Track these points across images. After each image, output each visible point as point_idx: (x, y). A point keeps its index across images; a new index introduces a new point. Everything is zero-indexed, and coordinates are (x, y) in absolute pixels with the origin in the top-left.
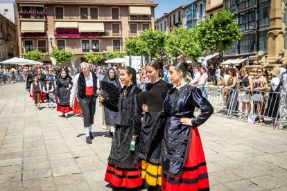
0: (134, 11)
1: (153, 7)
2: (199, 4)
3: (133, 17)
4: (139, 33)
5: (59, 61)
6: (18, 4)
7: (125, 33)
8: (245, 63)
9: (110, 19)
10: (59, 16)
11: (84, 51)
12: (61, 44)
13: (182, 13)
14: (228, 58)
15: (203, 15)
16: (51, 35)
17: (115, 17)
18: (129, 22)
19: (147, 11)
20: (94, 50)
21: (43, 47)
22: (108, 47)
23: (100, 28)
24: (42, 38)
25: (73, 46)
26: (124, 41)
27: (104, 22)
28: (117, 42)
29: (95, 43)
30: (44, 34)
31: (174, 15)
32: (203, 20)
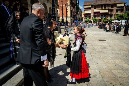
0: (118, 5)
1: (125, 4)
3: (118, 7)
4: (119, 12)
5: (94, 21)
6: (84, 6)
7: (114, 12)
9: (110, 8)
10: (95, 8)
11: (101, 18)
12: (95, 16)
16: (92, 14)
17: (112, 7)
18: (116, 9)
19: (123, 5)
20: (104, 18)
21: (90, 17)
22: (108, 17)
23: (106, 11)
24: (89, 15)
25: (98, 17)
26: (114, 15)
27: (108, 10)
28: (111, 16)
29: (105, 16)
30: (90, 14)
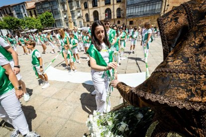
2: (21, 5)
8: (52, 31)
13: (11, 9)
14: (44, 30)
15: (25, 11)
31: (6, 10)
32: (26, 13)
